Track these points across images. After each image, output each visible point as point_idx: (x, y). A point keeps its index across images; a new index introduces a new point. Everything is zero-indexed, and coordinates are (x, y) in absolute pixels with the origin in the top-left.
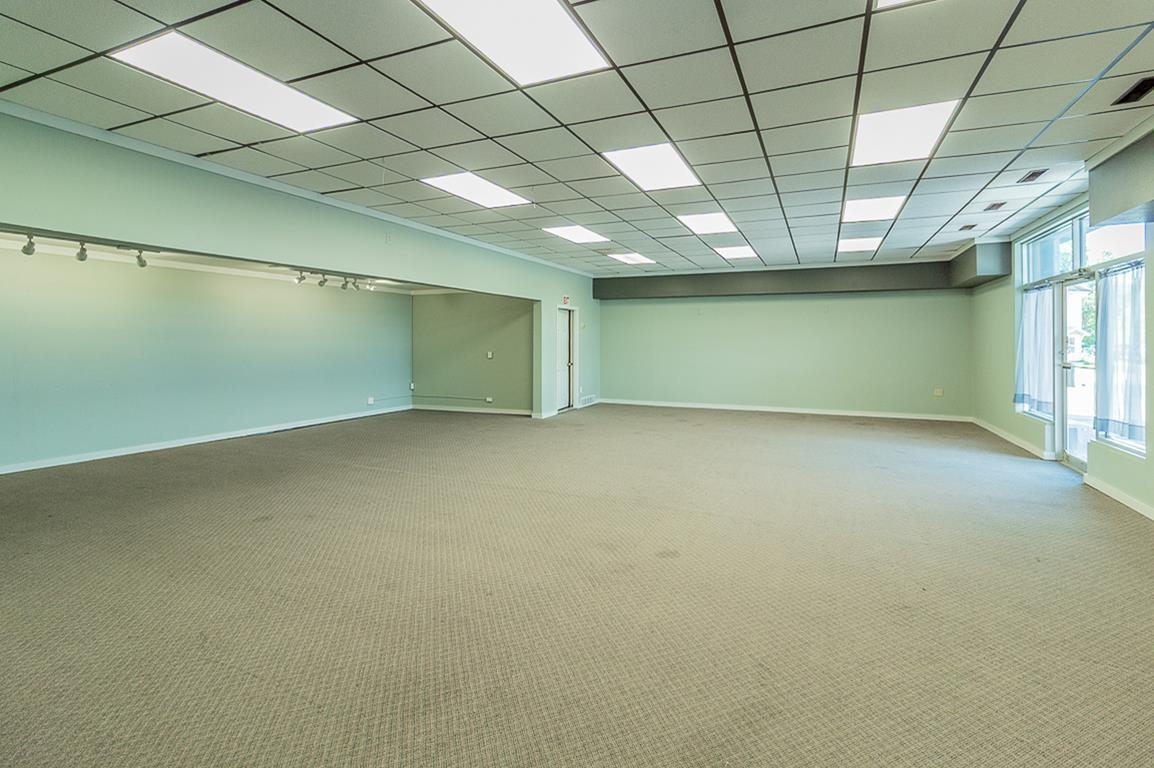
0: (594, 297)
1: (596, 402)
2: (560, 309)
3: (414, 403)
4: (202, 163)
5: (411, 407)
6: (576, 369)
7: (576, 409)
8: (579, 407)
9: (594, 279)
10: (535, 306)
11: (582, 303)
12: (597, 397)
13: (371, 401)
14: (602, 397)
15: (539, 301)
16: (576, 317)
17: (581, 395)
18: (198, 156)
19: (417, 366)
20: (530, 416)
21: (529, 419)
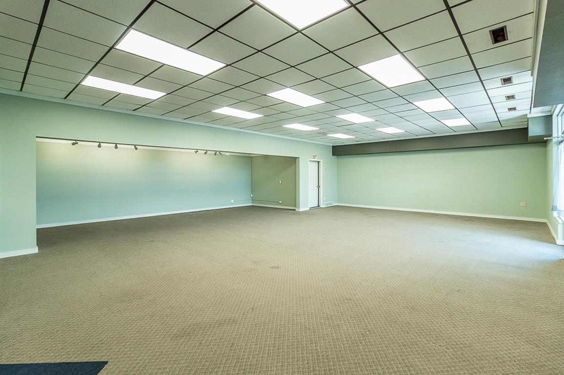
0: (333, 155)
1: (334, 205)
2: (310, 161)
3: (252, 203)
4: (135, 113)
5: (251, 204)
6: (321, 188)
7: (321, 208)
8: (323, 207)
9: (333, 146)
10: (297, 160)
11: (326, 158)
12: (335, 203)
13: (232, 201)
14: (338, 202)
15: (299, 158)
16: (321, 164)
17: (324, 201)
18: (134, 110)
19: (253, 187)
20: (295, 210)
21: (294, 211)
